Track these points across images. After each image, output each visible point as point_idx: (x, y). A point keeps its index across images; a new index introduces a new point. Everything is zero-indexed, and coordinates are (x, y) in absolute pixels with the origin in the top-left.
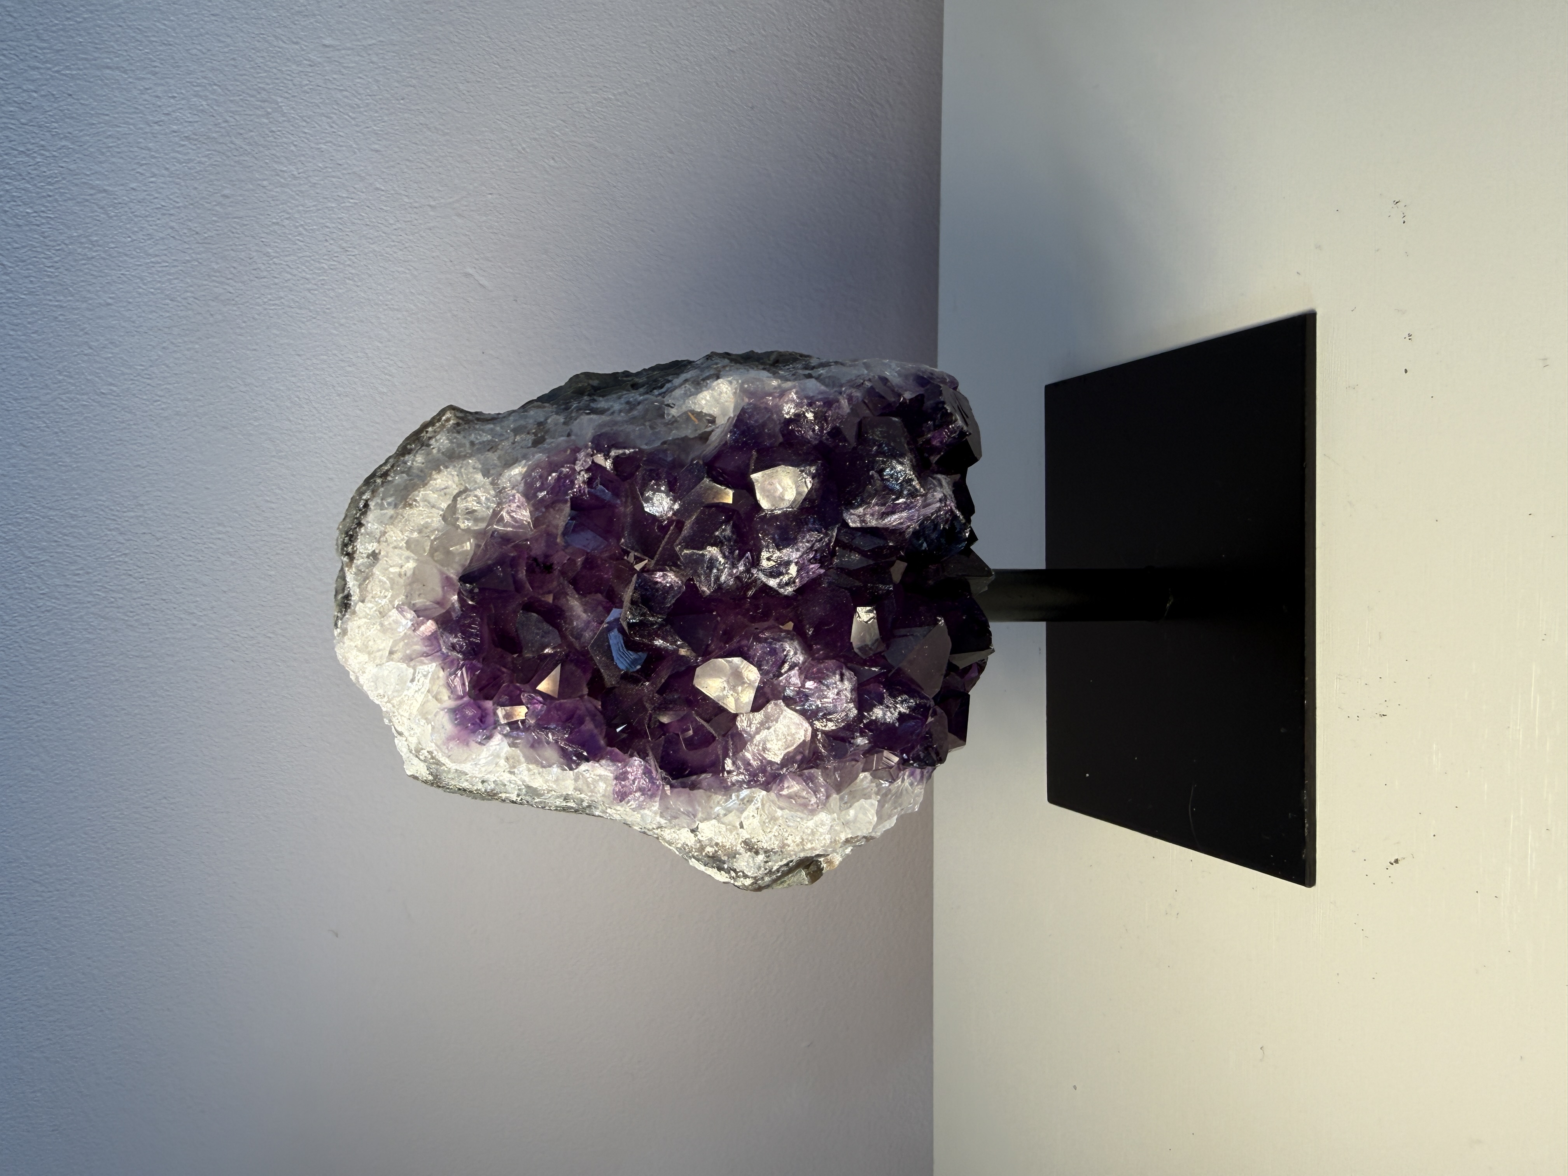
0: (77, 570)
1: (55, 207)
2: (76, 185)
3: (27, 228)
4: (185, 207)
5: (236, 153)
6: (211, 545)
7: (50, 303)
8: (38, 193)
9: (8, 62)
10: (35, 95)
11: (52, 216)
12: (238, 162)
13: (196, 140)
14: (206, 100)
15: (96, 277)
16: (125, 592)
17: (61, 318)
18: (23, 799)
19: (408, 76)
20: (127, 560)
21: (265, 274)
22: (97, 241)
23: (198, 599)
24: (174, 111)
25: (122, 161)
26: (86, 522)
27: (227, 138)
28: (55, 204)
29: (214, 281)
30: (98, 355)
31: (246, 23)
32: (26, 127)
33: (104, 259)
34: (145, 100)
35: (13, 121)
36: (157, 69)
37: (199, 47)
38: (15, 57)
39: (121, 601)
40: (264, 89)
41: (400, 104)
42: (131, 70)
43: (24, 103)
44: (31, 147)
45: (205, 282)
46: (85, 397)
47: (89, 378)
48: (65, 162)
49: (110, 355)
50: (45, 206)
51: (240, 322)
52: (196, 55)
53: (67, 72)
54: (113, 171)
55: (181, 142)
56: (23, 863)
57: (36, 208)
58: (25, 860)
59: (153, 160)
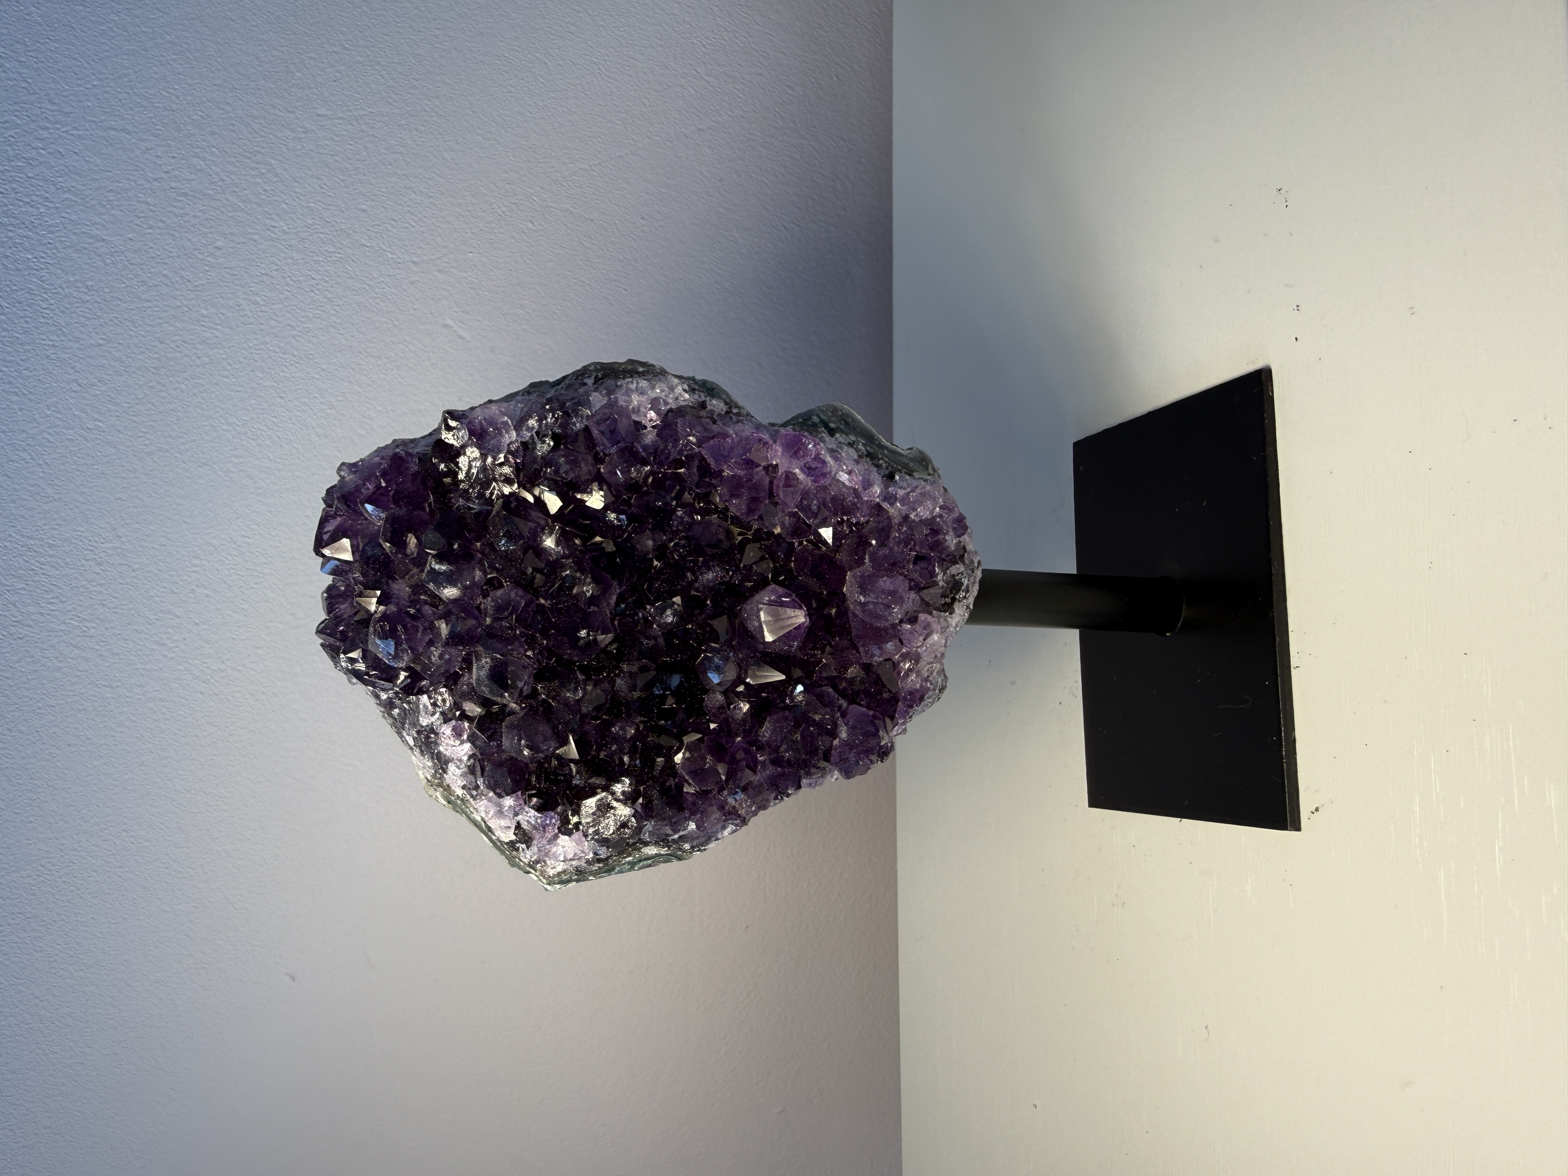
0: (52, 598)
1: (54, 254)
2: (76, 234)
3: (27, 273)
4: (179, 257)
5: (230, 209)
6: (186, 578)
7: (43, 342)
8: (39, 240)
9: (19, 122)
10: (43, 152)
11: (51, 262)
12: (232, 217)
13: (192, 196)
14: (204, 161)
15: (89, 319)
16: (97, 622)
17: (53, 356)
19: (396, 144)
20: (101, 589)
21: (252, 320)
22: (92, 286)
23: (170, 630)
24: (173, 170)
25: (120, 213)
26: (65, 552)
27: (223, 196)
28: (55, 251)
29: (203, 326)
30: (87, 392)
32: (32, 180)
33: (98, 302)
34: (147, 159)
37: (200, 113)
38: (26, 118)
39: (93, 630)
40: (259, 152)
41: (388, 169)
42: (136, 133)
43: (33, 159)
44: (34, 198)
45: (193, 327)
46: (71, 432)
47: (76, 413)
48: (67, 213)
49: (98, 393)
50: (46, 253)
51: (226, 364)
52: (197, 120)
53: (75, 132)
54: (112, 222)
55: (180, 198)
57: (37, 254)
59: (151, 213)
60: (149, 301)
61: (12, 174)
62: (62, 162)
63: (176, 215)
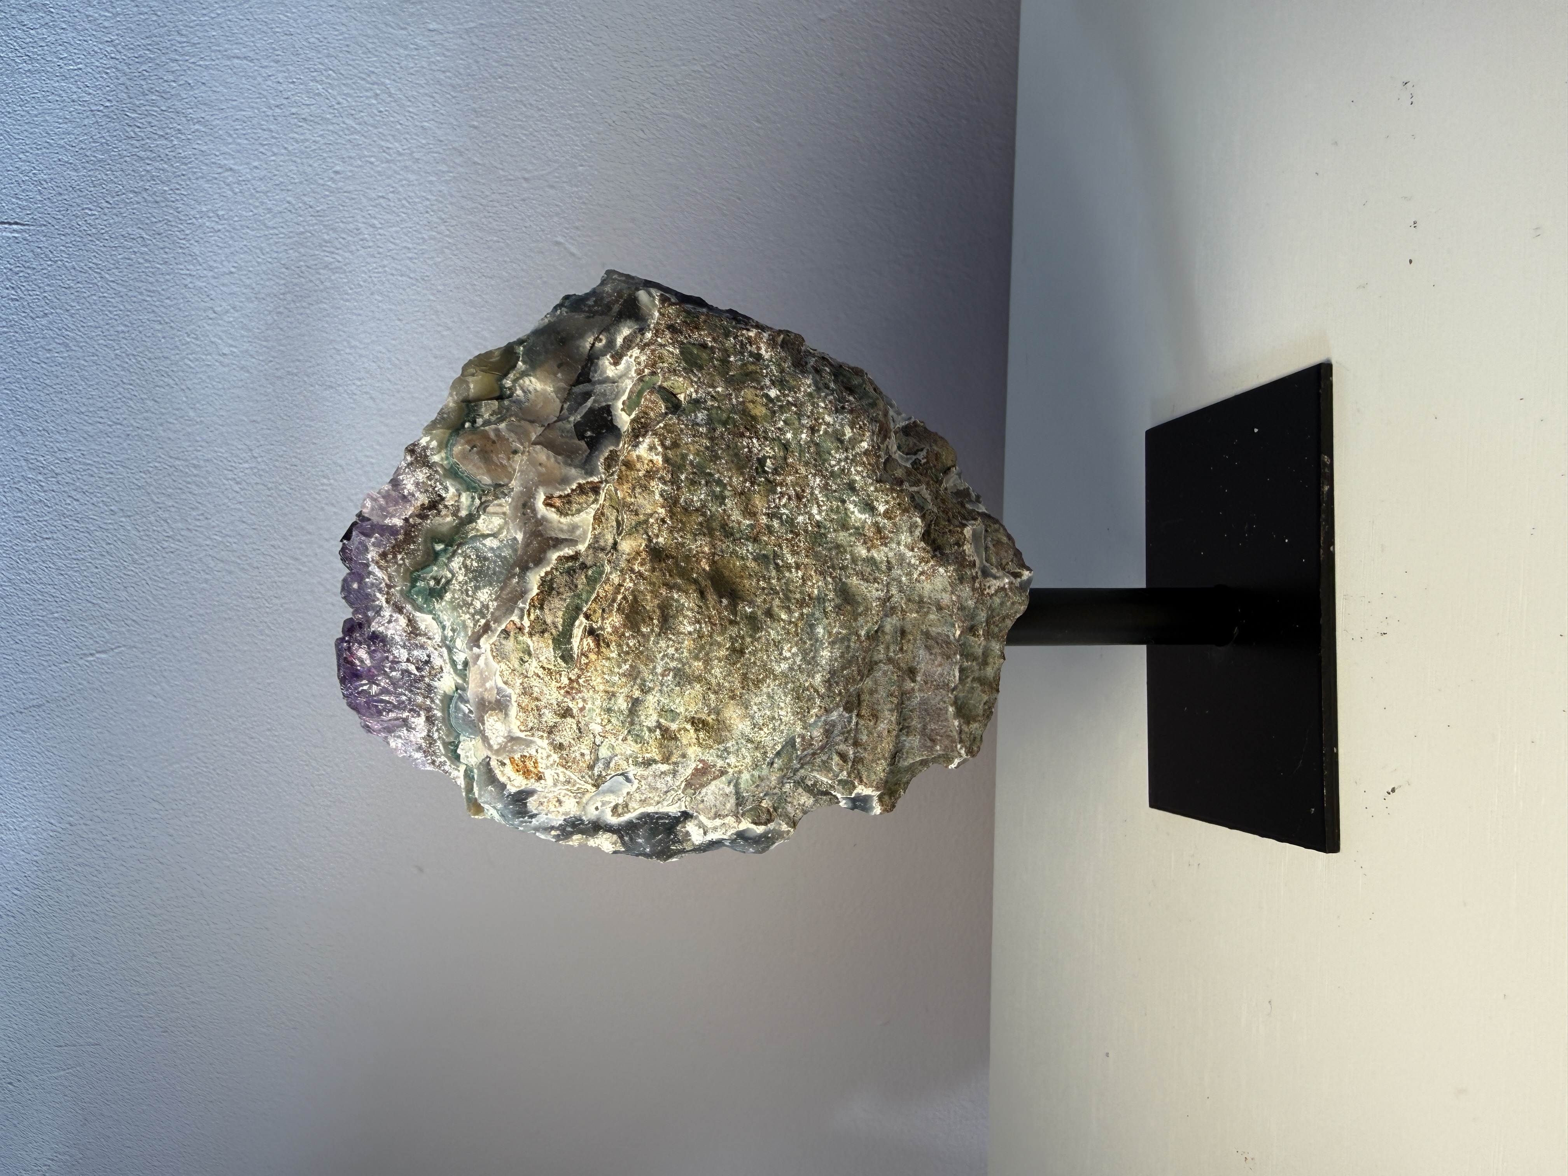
0: (198, 515)
2: (207, 165)
3: (164, 204)
4: (301, 183)
5: (347, 132)
6: (316, 496)
7: (182, 272)
8: (175, 172)
9: (152, 56)
10: (174, 85)
11: (185, 193)
12: (350, 140)
13: (312, 121)
14: (322, 84)
15: (221, 248)
16: (238, 537)
17: (190, 285)
18: (146, 723)
19: (506, 55)
20: (241, 507)
21: (371, 244)
22: (222, 215)
23: (303, 546)
24: (293, 95)
25: (246, 142)
26: (207, 471)
27: (340, 119)
28: (188, 183)
29: (325, 251)
30: (221, 319)
31: (360, 12)
32: (166, 113)
33: (228, 231)
34: (269, 86)
35: (155, 109)
36: (280, 57)
37: (317, 36)
38: (158, 51)
39: (234, 545)
40: (373, 72)
41: (498, 82)
42: (258, 60)
43: (164, 92)
44: (168, 131)
45: (317, 253)
46: (209, 357)
47: (213, 339)
48: (198, 144)
49: (231, 319)
50: (180, 184)
51: (346, 288)
52: (313, 43)
53: (201, 63)
54: (238, 151)
55: (300, 124)
56: (145, 783)
57: (172, 186)
58: (147, 780)
59: (274, 140)
60: (275, 228)
61: (148, 108)
62: (191, 93)
63: (297, 142)
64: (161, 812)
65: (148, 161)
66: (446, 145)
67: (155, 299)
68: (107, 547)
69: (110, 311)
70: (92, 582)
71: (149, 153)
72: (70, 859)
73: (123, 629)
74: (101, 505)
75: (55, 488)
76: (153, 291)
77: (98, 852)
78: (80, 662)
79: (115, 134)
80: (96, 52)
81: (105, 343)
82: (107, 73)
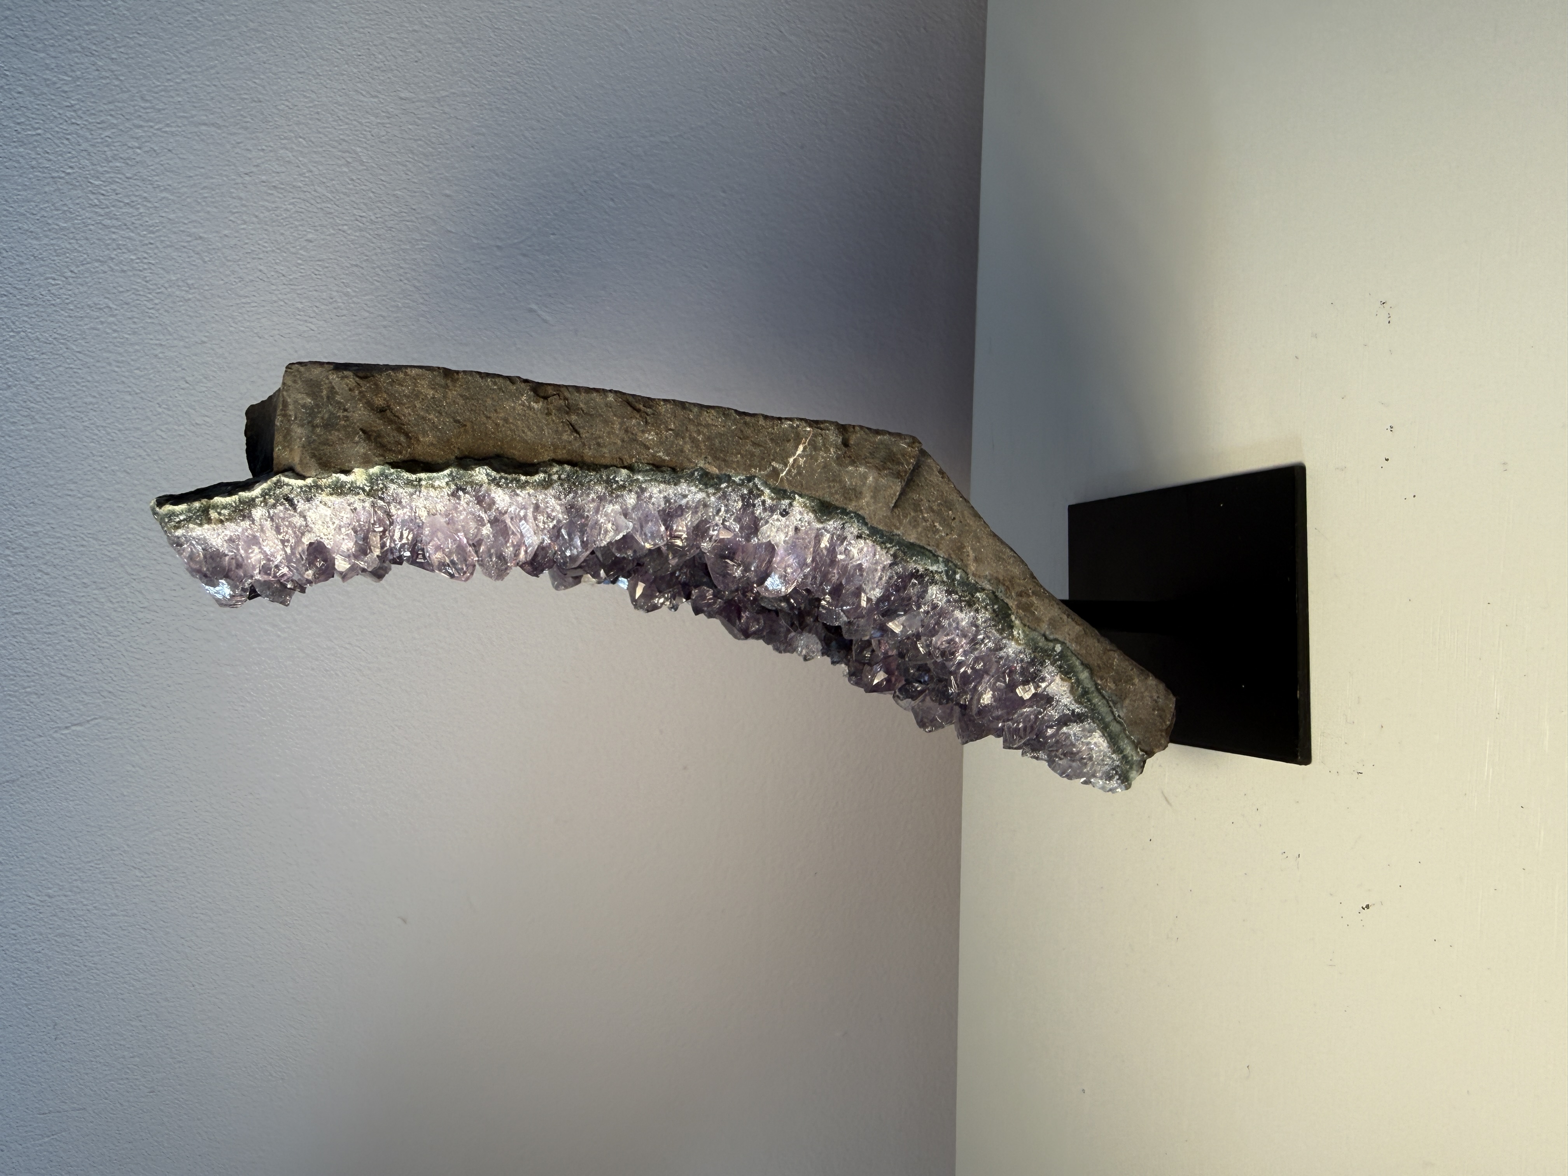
1: (156, 254)
2: (175, 233)
3: (131, 273)
4: (273, 251)
5: (319, 200)
7: (151, 342)
8: (141, 241)
9: (115, 122)
10: (138, 151)
11: (153, 262)
12: (322, 209)
13: (282, 189)
14: (291, 152)
15: (192, 317)
17: (160, 355)
18: (125, 793)
19: (479, 124)
21: (345, 312)
22: (193, 284)
24: (263, 163)
25: (215, 210)
27: (312, 187)
28: (156, 251)
30: (194, 389)
31: (329, 79)
32: (131, 180)
33: (199, 300)
34: (237, 153)
35: (119, 176)
36: (248, 125)
37: (287, 103)
38: (121, 117)
39: (212, 615)
40: (344, 140)
42: (226, 126)
43: (129, 158)
44: (134, 199)
45: (290, 321)
46: (182, 428)
47: (185, 410)
48: (165, 212)
49: (204, 389)
50: (147, 253)
52: (283, 110)
53: (167, 129)
54: (208, 220)
55: (270, 192)
56: (125, 851)
57: (140, 255)
58: (126, 848)
59: (244, 209)
60: (246, 297)
61: (112, 175)
62: (157, 160)
63: (269, 211)
64: (142, 879)
65: (113, 230)
66: (418, 213)
67: (123, 369)
68: (80, 620)
69: (77, 383)
70: (65, 656)
71: (114, 222)
72: (49, 931)
73: (99, 701)
74: (72, 578)
75: (23, 562)
76: (122, 362)
77: (78, 922)
78: (55, 735)
79: (77, 201)
80: (55, 117)
81: (73, 415)
82: (68, 139)
